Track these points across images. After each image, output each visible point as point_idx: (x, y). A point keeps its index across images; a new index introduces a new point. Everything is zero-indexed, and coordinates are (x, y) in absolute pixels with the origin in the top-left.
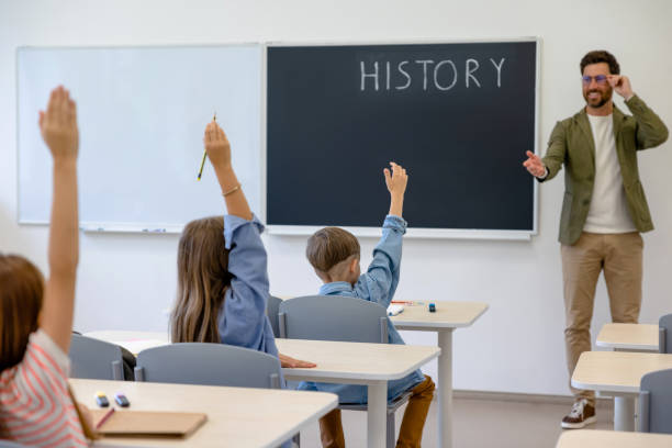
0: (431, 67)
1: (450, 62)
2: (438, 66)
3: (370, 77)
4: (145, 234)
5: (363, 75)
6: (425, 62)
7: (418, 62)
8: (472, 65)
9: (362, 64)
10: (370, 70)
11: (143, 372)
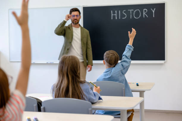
0: (133, 12)
1: (138, 10)
2: (135, 11)
3: (114, 15)
4: (47, 64)
5: (112, 15)
6: (131, 10)
7: (129, 10)
8: (145, 11)
9: (112, 11)
10: (114, 13)
11: (44, 108)
